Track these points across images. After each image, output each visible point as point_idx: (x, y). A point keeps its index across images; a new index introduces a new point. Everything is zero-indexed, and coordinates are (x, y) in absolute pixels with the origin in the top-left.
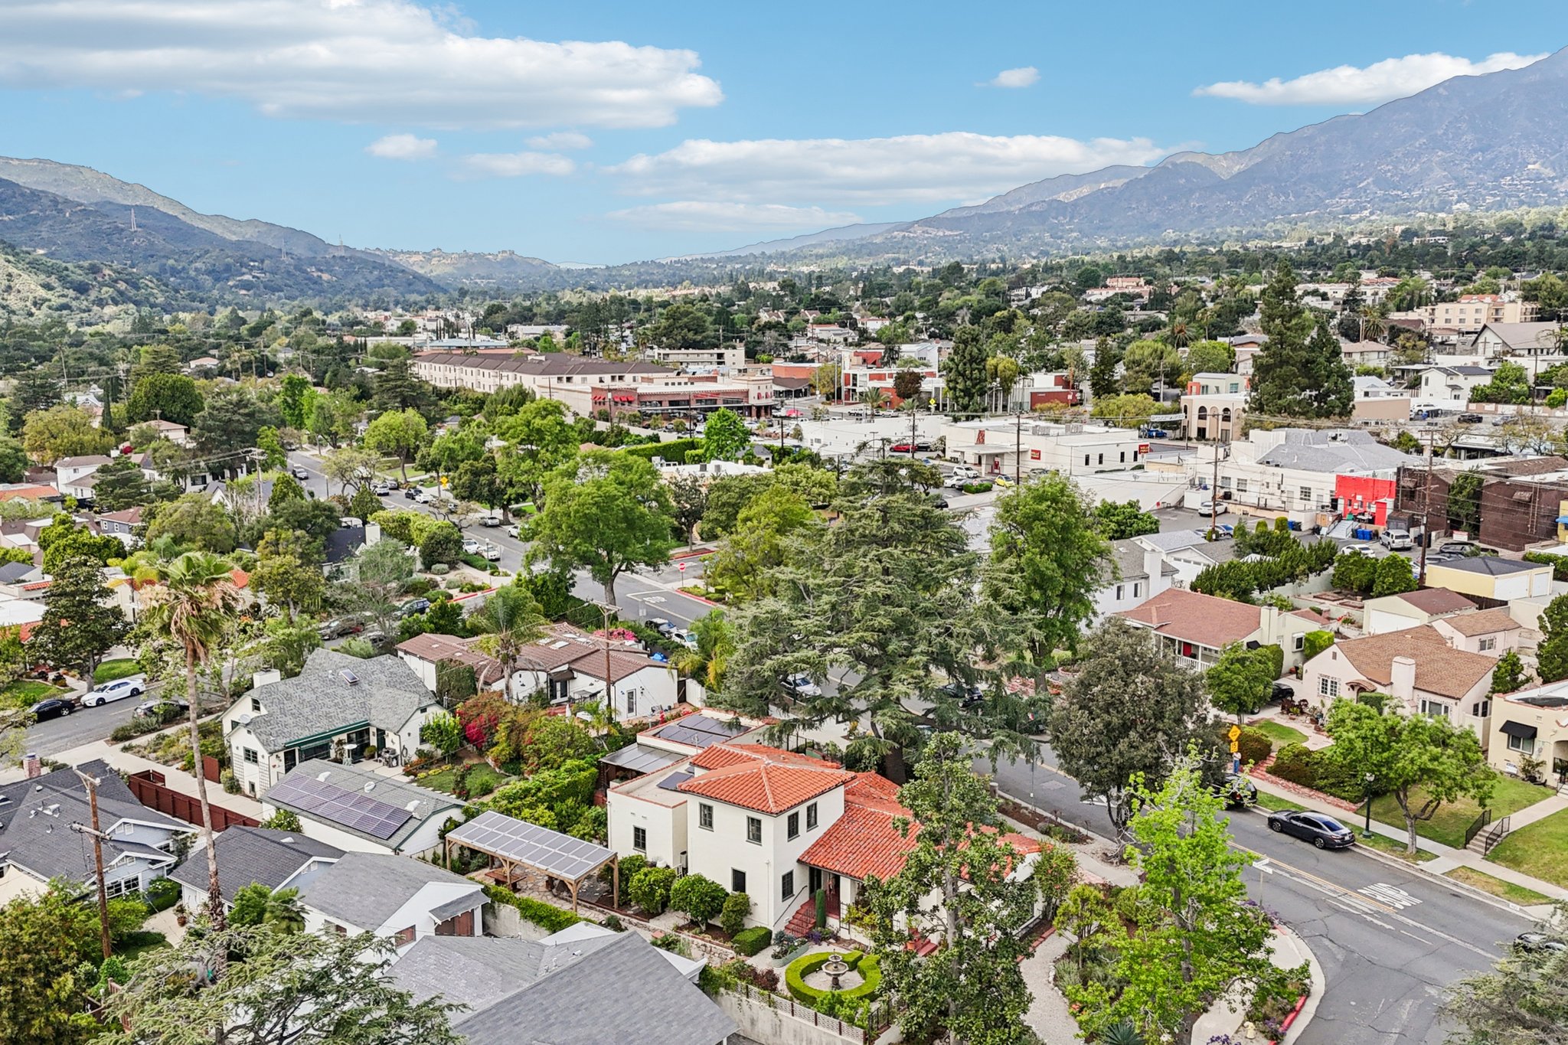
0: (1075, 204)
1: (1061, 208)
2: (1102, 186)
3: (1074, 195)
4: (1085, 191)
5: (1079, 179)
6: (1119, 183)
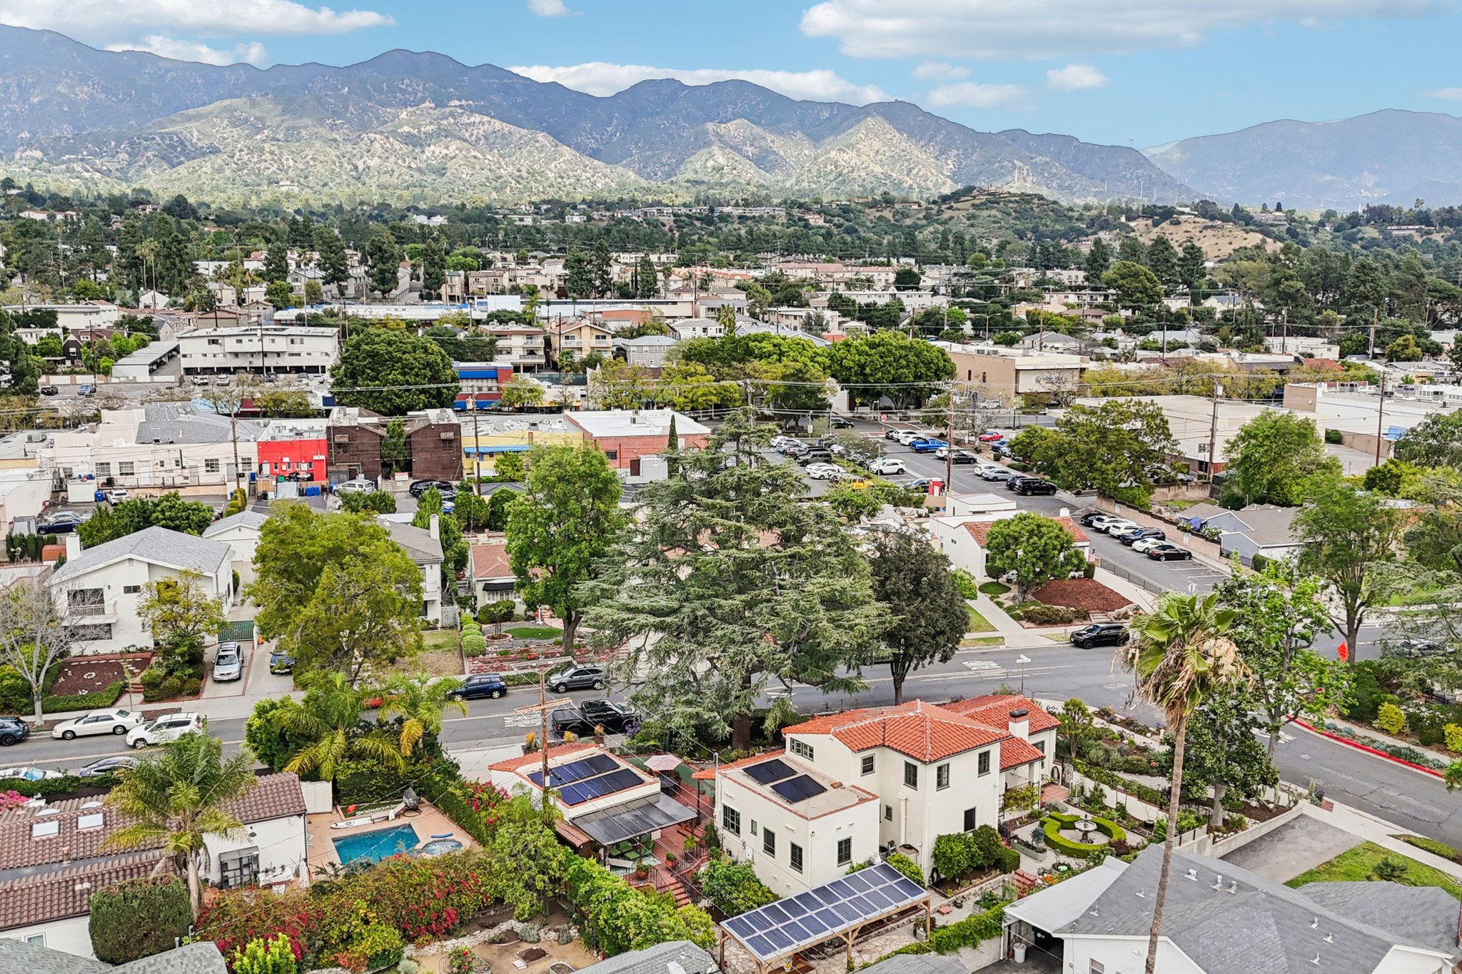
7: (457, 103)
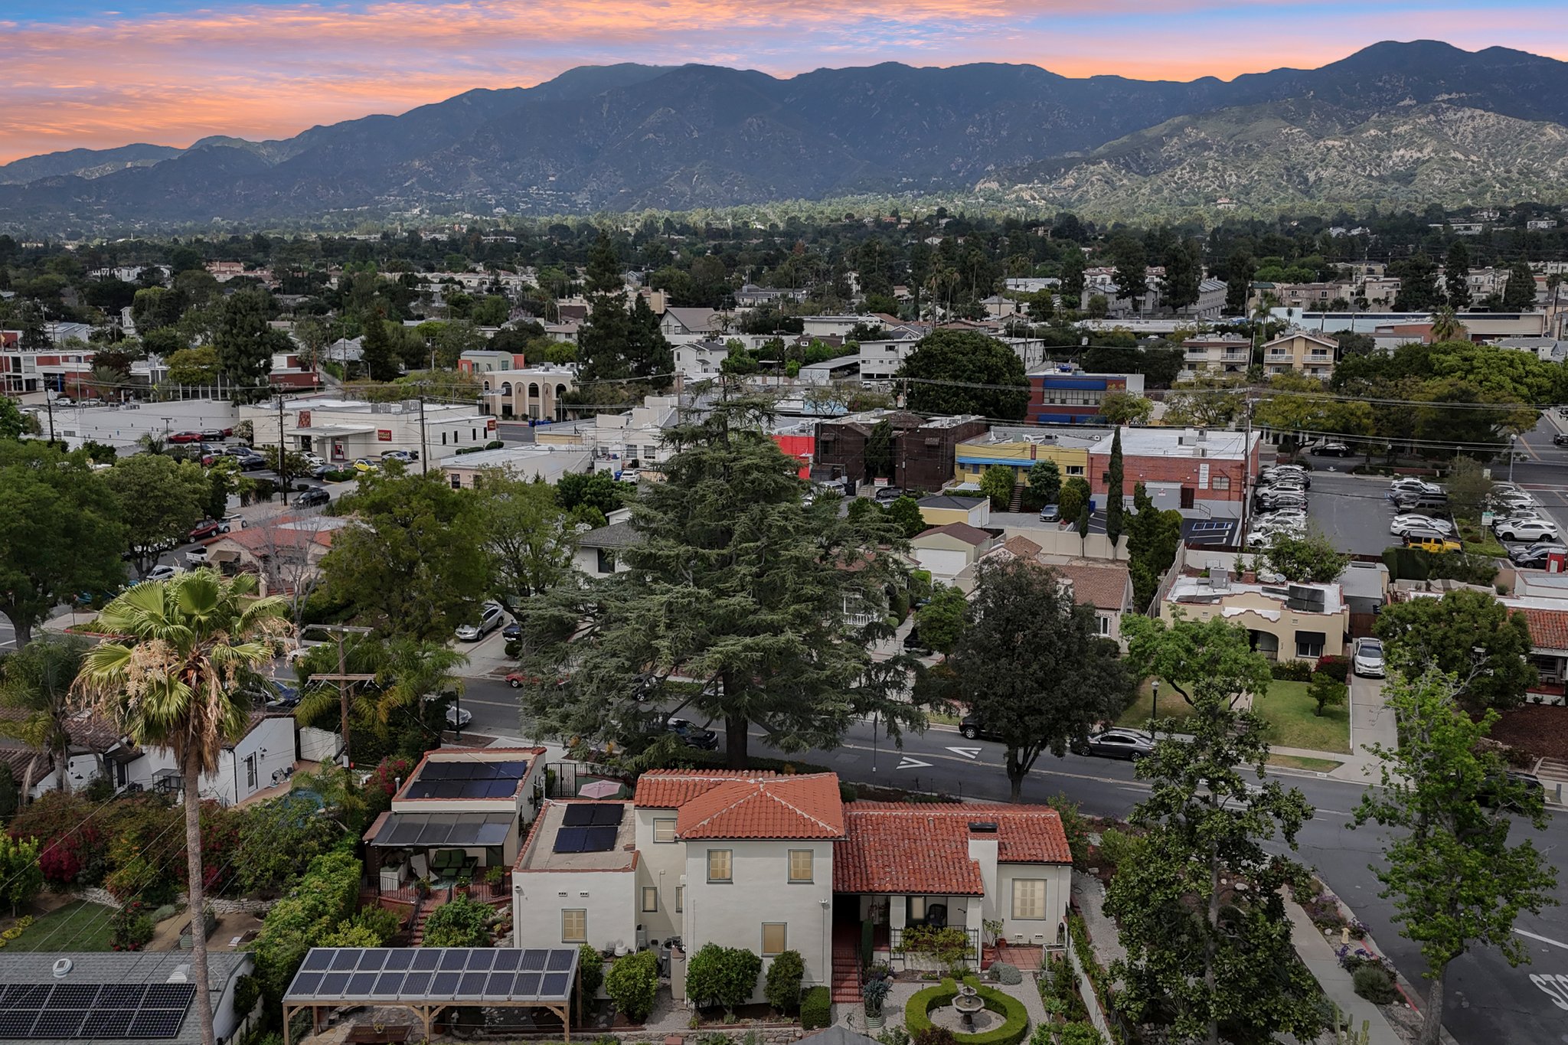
0: (101, 182)
1: (84, 186)
2: (129, 165)
3: (95, 173)
4: (109, 169)
5: (100, 156)
6: (151, 163)
7: (1446, 97)
